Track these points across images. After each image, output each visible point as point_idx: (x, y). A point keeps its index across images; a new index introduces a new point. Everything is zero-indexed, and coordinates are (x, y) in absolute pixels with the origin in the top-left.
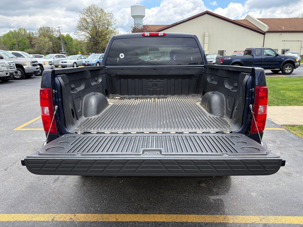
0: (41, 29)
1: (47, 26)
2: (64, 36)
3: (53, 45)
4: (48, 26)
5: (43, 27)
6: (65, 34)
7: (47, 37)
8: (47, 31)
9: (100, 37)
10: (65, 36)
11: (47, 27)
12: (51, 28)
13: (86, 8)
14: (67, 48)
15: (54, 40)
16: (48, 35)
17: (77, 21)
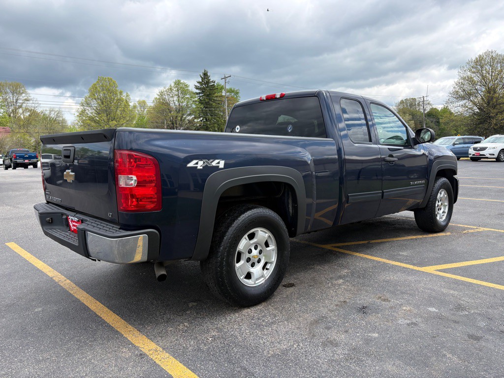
0: (402, 102)
1: (411, 97)
2: (438, 110)
3: (415, 125)
4: (413, 97)
5: (405, 100)
6: (440, 107)
7: (407, 114)
8: (411, 105)
10: (440, 110)
11: (412, 99)
12: (417, 100)
14: (439, 130)
15: (418, 117)
16: (410, 111)
17: (454, 83)
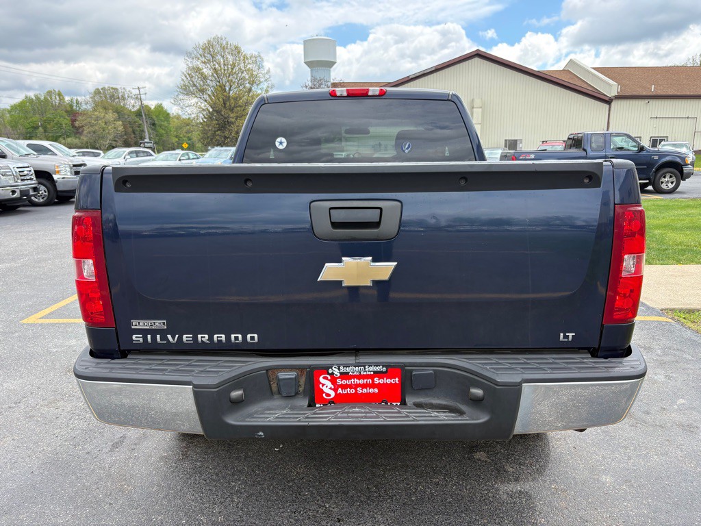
0: (97, 92)
1: (111, 86)
2: (151, 108)
3: (124, 128)
4: (114, 87)
5: (102, 89)
7: (110, 111)
8: (112, 97)
9: (232, 110)
10: (153, 107)
12: (120, 91)
13: (201, 44)
14: (157, 136)
15: (126, 117)
16: (113, 106)
17: (181, 73)
